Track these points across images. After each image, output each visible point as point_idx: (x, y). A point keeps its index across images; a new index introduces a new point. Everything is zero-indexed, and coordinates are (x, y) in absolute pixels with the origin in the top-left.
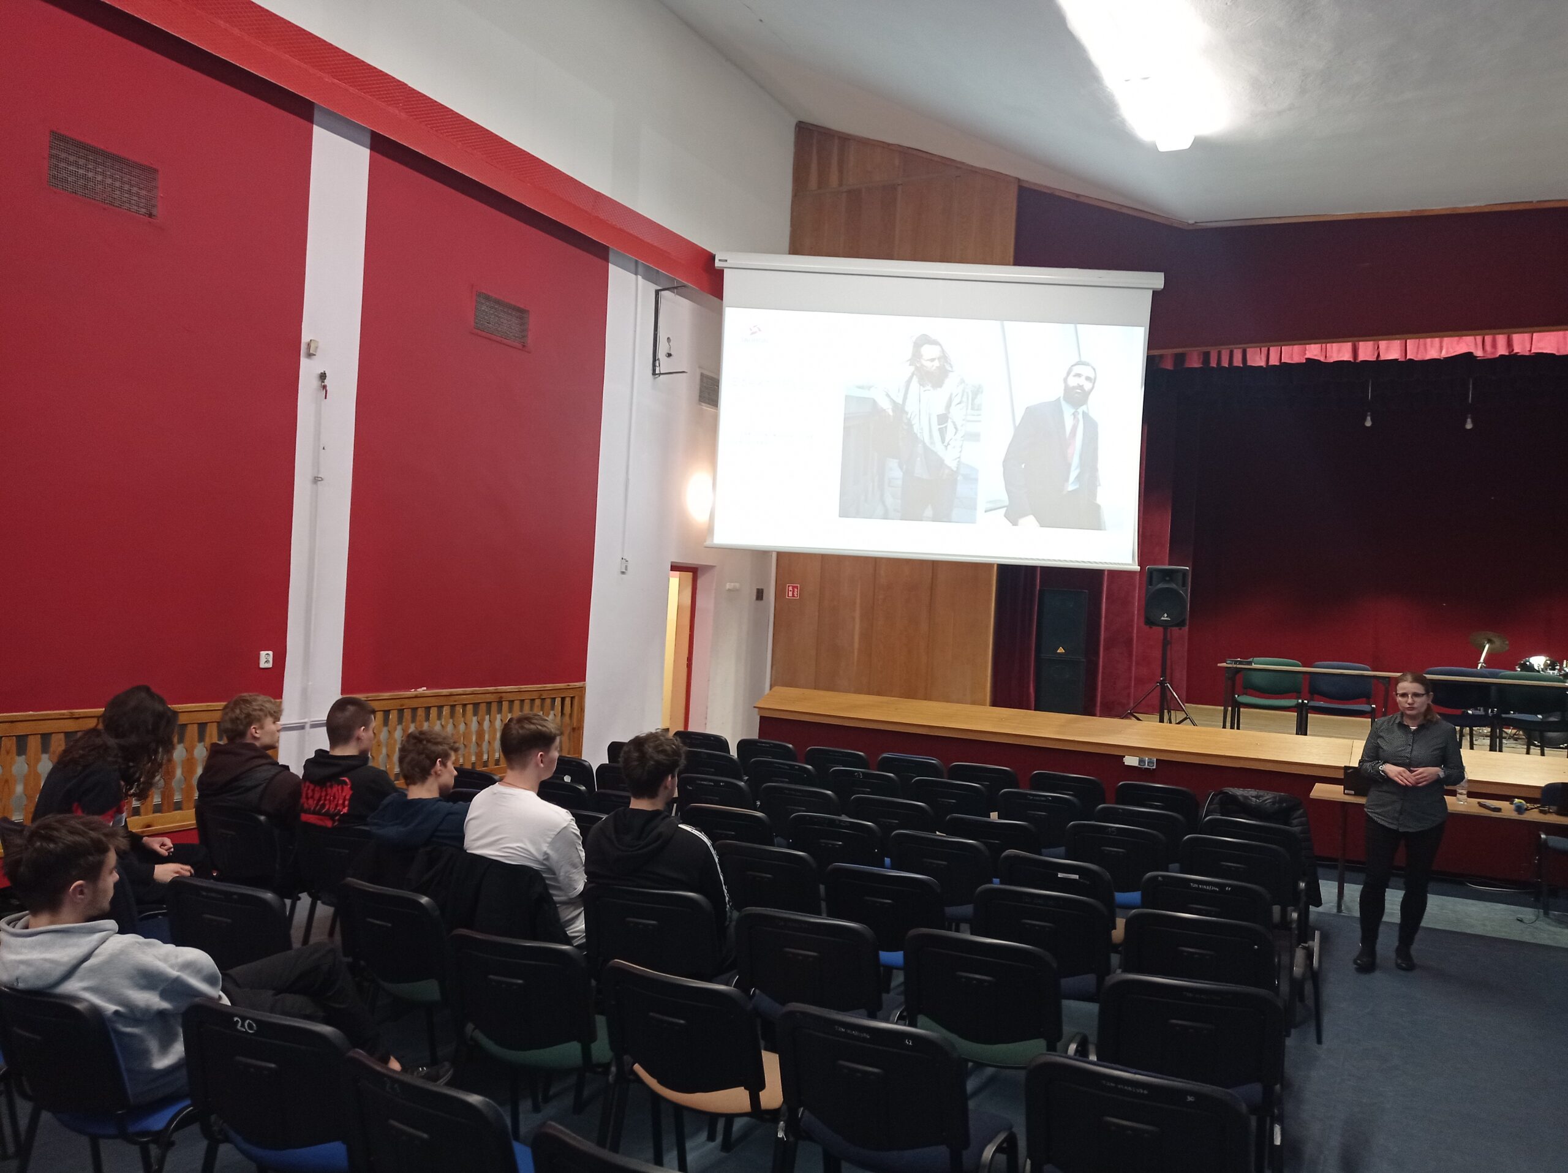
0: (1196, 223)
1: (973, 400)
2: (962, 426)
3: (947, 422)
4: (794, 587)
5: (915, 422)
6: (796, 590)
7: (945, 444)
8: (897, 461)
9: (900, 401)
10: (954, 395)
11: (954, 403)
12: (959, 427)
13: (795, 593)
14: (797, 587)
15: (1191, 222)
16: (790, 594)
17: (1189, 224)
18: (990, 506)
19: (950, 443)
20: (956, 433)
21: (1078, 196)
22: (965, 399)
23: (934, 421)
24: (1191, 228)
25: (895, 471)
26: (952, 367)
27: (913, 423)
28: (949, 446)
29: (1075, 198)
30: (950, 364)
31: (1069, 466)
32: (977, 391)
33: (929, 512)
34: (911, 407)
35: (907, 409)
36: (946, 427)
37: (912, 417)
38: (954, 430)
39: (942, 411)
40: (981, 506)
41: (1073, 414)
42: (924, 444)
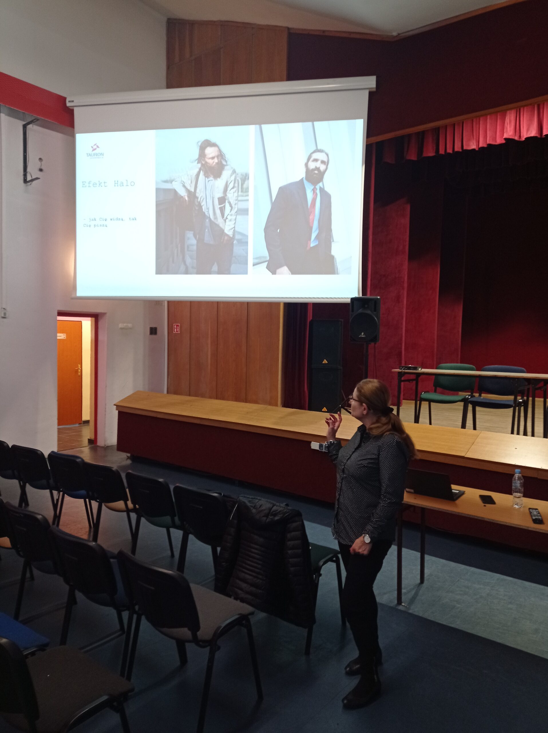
1: (242, 185)
2: (235, 204)
3: (225, 202)
4: (177, 326)
5: (203, 204)
7: (224, 219)
8: (192, 232)
9: (192, 190)
10: (229, 183)
11: (229, 189)
12: (233, 206)
13: (178, 330)
14: (179, 326)
17: (394, 37)
18: (257, 261)
19: (228, 217)
20: (231, 210)
22: (236, 185)
23: (216, 202)
24: (396, 39)
25: (191, 240)
26: (226, 162)
27: (202, 205)
28: (227, 220)
30: (225, 160)
31: (311, 228)
32: (245, 178)
33: (215, 268)
34: (200, 194)
35: (197, 195)
36: (224, 206)
37: (201, 200)
38: (230, 208)
39: (221, 195)
40: (250, 261)
41: (313, 190)
42: (210, 219)
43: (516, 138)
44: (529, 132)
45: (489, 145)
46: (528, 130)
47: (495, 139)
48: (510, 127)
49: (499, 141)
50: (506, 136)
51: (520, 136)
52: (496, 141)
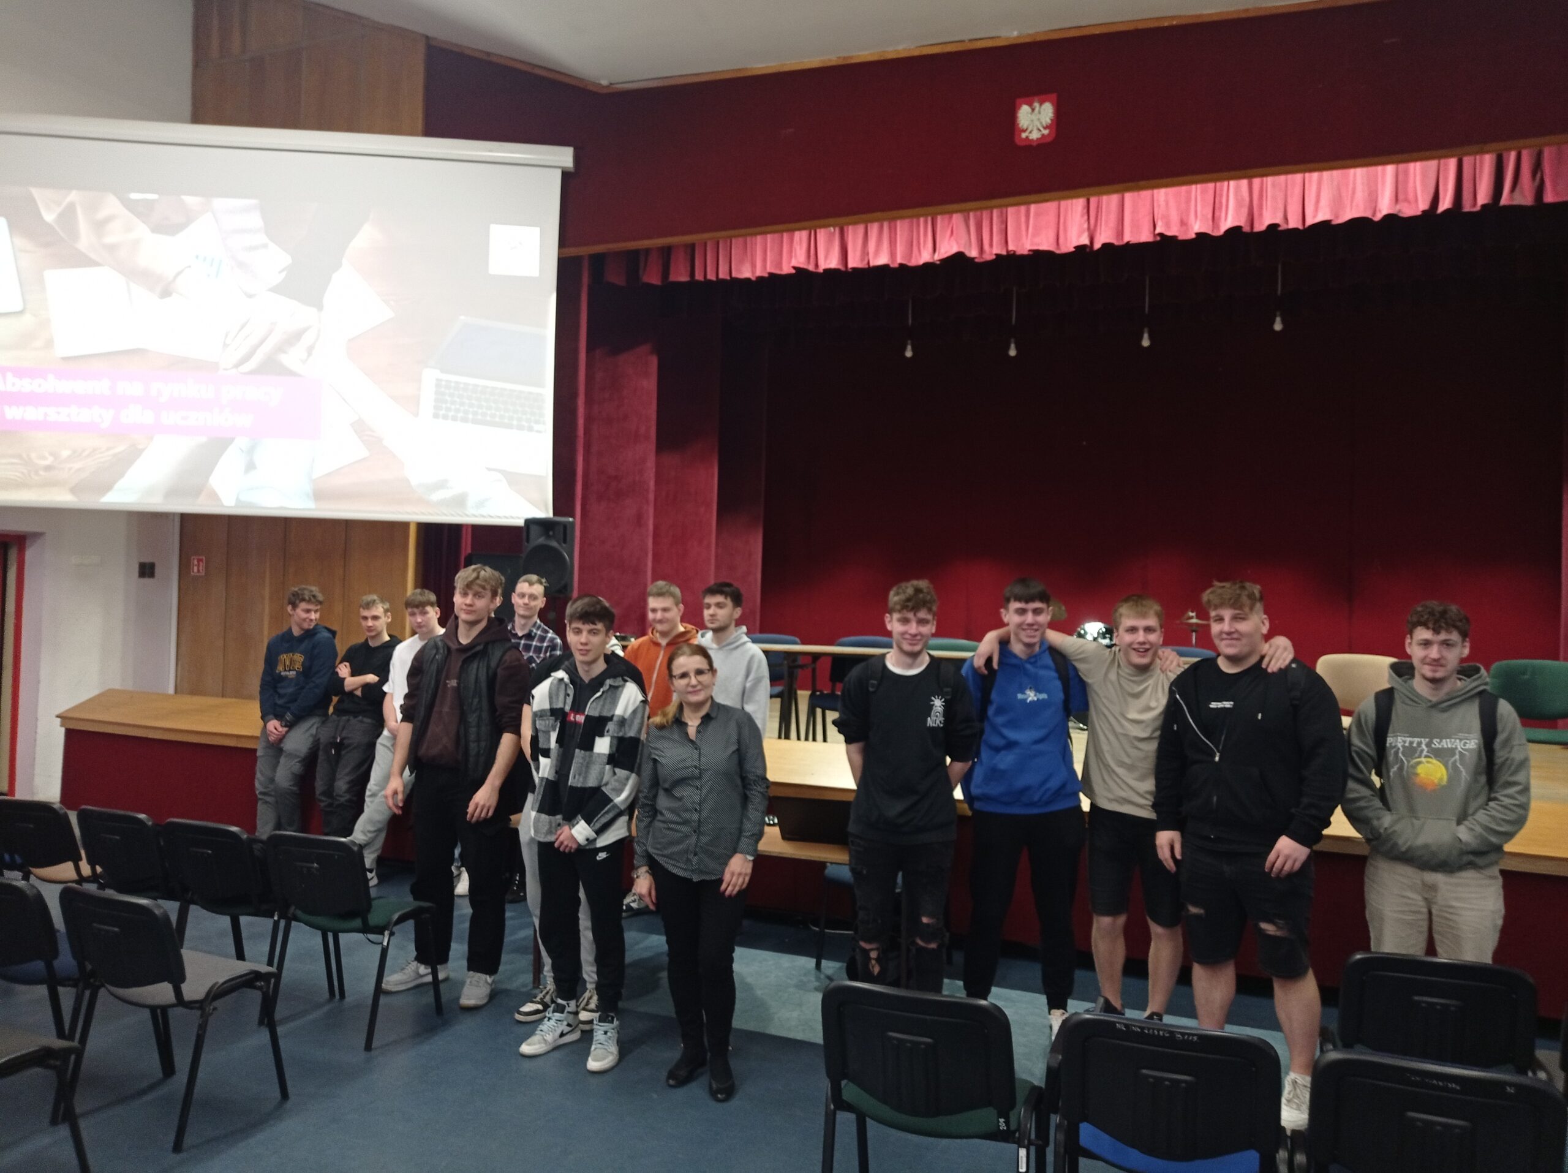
0: (611, 84)
4: (199, 561)
6: (201, 563)
13: (201, 568)
14: (201, 560)
15: (604, 82)
16: (196, 569)
17: (603, 87)
21: (488, 54)
24: (605, 91)
29: (485, 57)
43: (811, 268)
44: (828, 261)
45: (771, 274)
46: (826, 257)
47: (779, 264)
48: (801, 249)
49: (786, 269)
50: (794, 263)
51: (817, 265)
52: (781, 269)
